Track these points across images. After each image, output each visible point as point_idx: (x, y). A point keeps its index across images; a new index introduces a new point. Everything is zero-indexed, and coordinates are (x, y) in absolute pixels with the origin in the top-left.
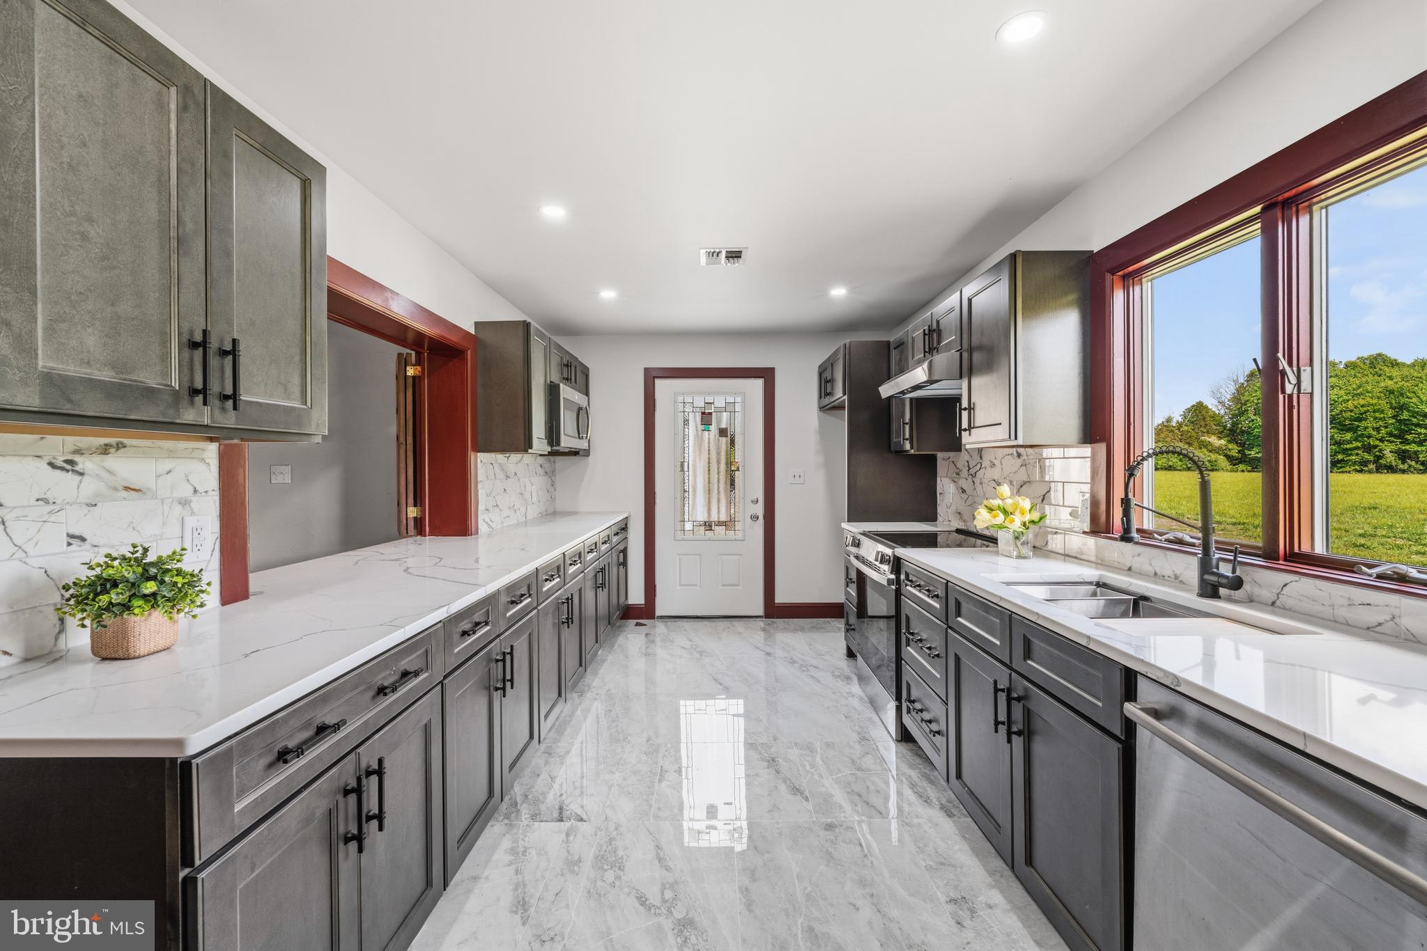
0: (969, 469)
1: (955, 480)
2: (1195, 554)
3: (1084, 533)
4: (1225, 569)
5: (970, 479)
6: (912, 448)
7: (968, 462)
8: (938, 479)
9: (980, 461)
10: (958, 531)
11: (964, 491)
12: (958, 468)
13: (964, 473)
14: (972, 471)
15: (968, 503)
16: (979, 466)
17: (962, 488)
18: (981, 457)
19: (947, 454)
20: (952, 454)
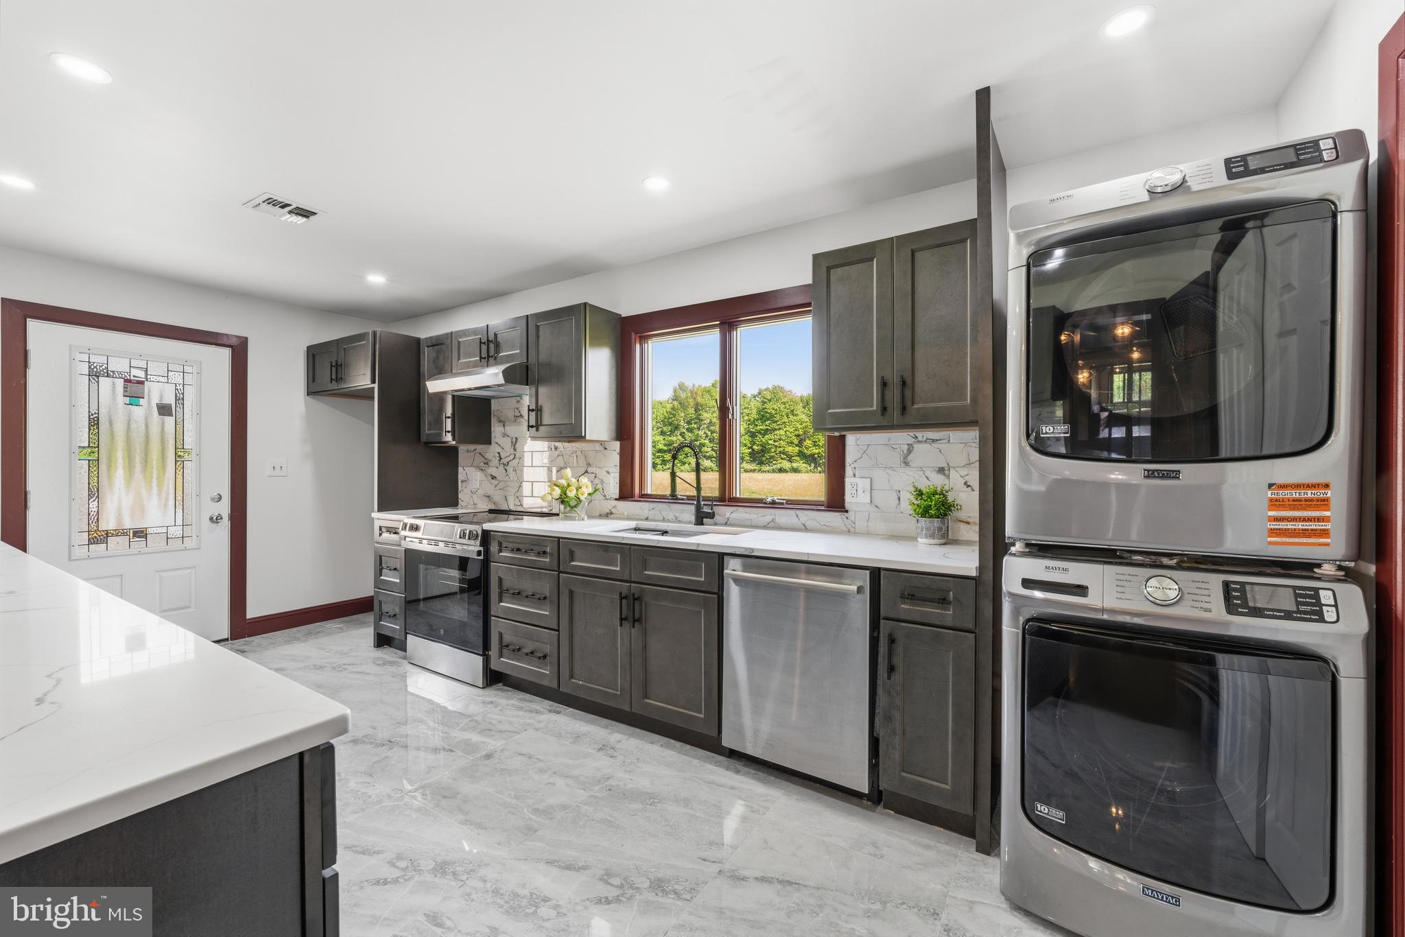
0: (501, 459)
1: (483, 468)
2: (693, 504)
3: (616, 499)
4: (706, 509)
5: (501, 468)
6: (454, 439)
7: (499, 453)
8: (460, 469)
9: (514, 452)
10: (491, 511)
11: (493, 477)
12: (486, 459)
13: (495, 461)
14: (503, 461)
15: (498, 487)
16: (512, 456)
17: (491, 475)
18: (515, 450)
19: (472, 447)
20: (480, 448)
